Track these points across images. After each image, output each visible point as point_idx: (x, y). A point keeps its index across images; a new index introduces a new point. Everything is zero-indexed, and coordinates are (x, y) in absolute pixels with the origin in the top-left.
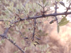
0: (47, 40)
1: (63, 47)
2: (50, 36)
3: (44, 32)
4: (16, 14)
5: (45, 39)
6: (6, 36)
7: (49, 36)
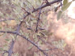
0: (52, 39)
1: (69, 46)
2: (56, 35)
3: (49, 31)
4: (22, 8)
5: (51, 38)
6: (18, 33)
7: (54, 35)
